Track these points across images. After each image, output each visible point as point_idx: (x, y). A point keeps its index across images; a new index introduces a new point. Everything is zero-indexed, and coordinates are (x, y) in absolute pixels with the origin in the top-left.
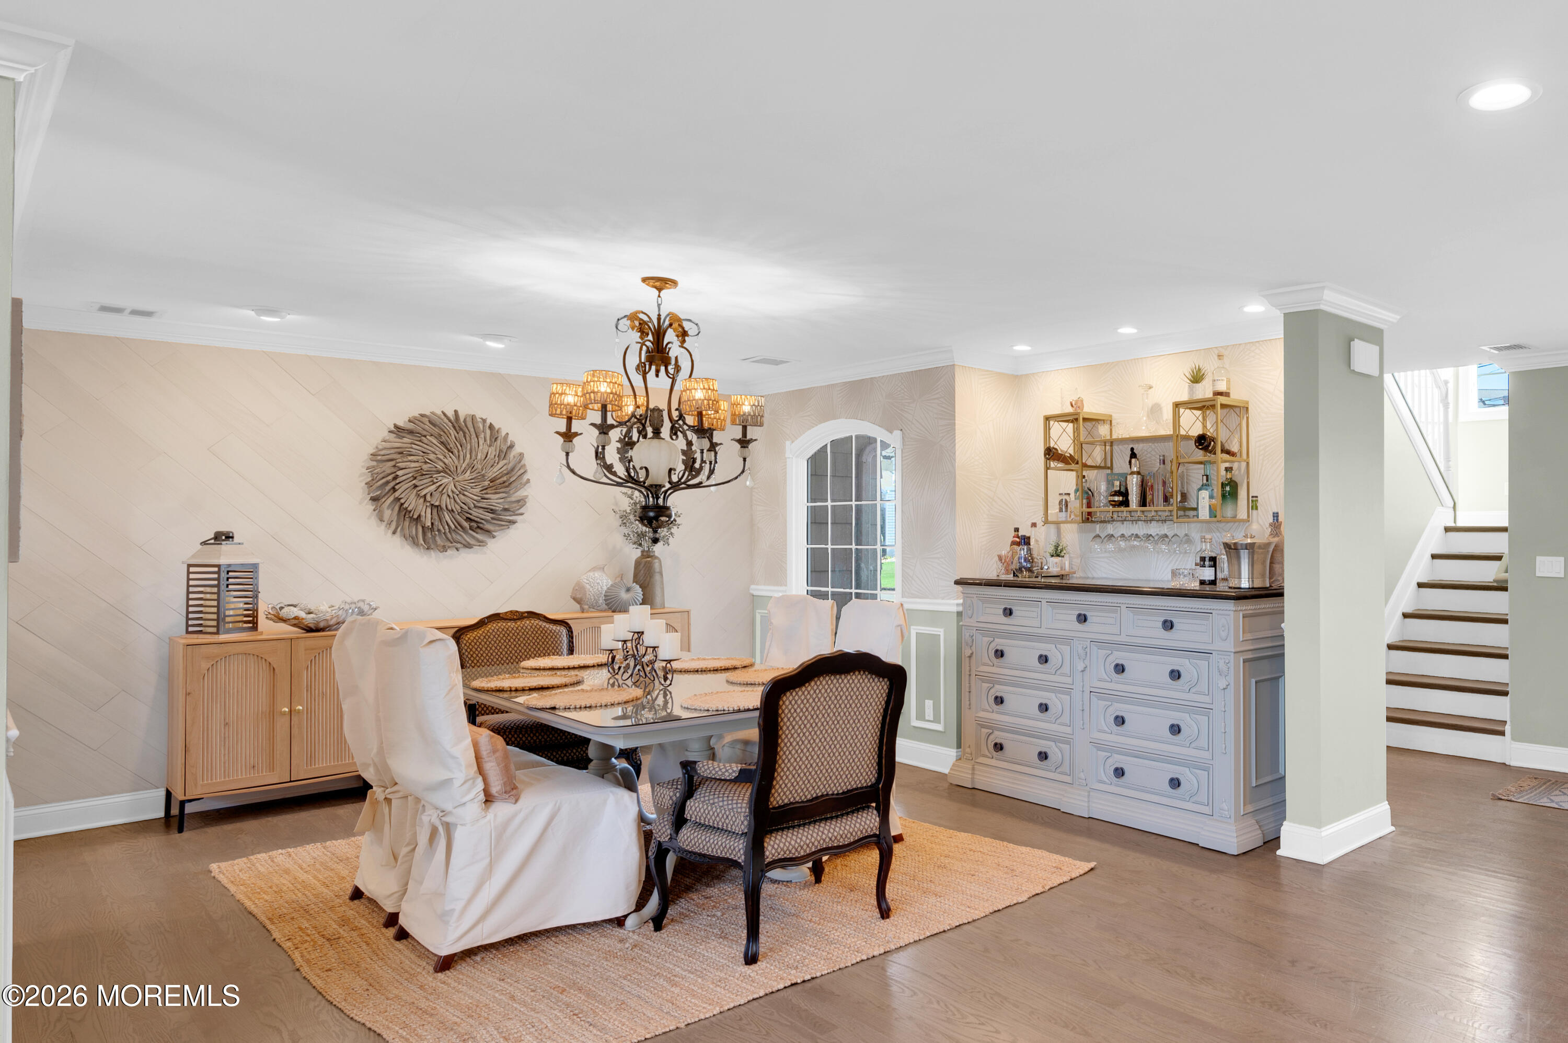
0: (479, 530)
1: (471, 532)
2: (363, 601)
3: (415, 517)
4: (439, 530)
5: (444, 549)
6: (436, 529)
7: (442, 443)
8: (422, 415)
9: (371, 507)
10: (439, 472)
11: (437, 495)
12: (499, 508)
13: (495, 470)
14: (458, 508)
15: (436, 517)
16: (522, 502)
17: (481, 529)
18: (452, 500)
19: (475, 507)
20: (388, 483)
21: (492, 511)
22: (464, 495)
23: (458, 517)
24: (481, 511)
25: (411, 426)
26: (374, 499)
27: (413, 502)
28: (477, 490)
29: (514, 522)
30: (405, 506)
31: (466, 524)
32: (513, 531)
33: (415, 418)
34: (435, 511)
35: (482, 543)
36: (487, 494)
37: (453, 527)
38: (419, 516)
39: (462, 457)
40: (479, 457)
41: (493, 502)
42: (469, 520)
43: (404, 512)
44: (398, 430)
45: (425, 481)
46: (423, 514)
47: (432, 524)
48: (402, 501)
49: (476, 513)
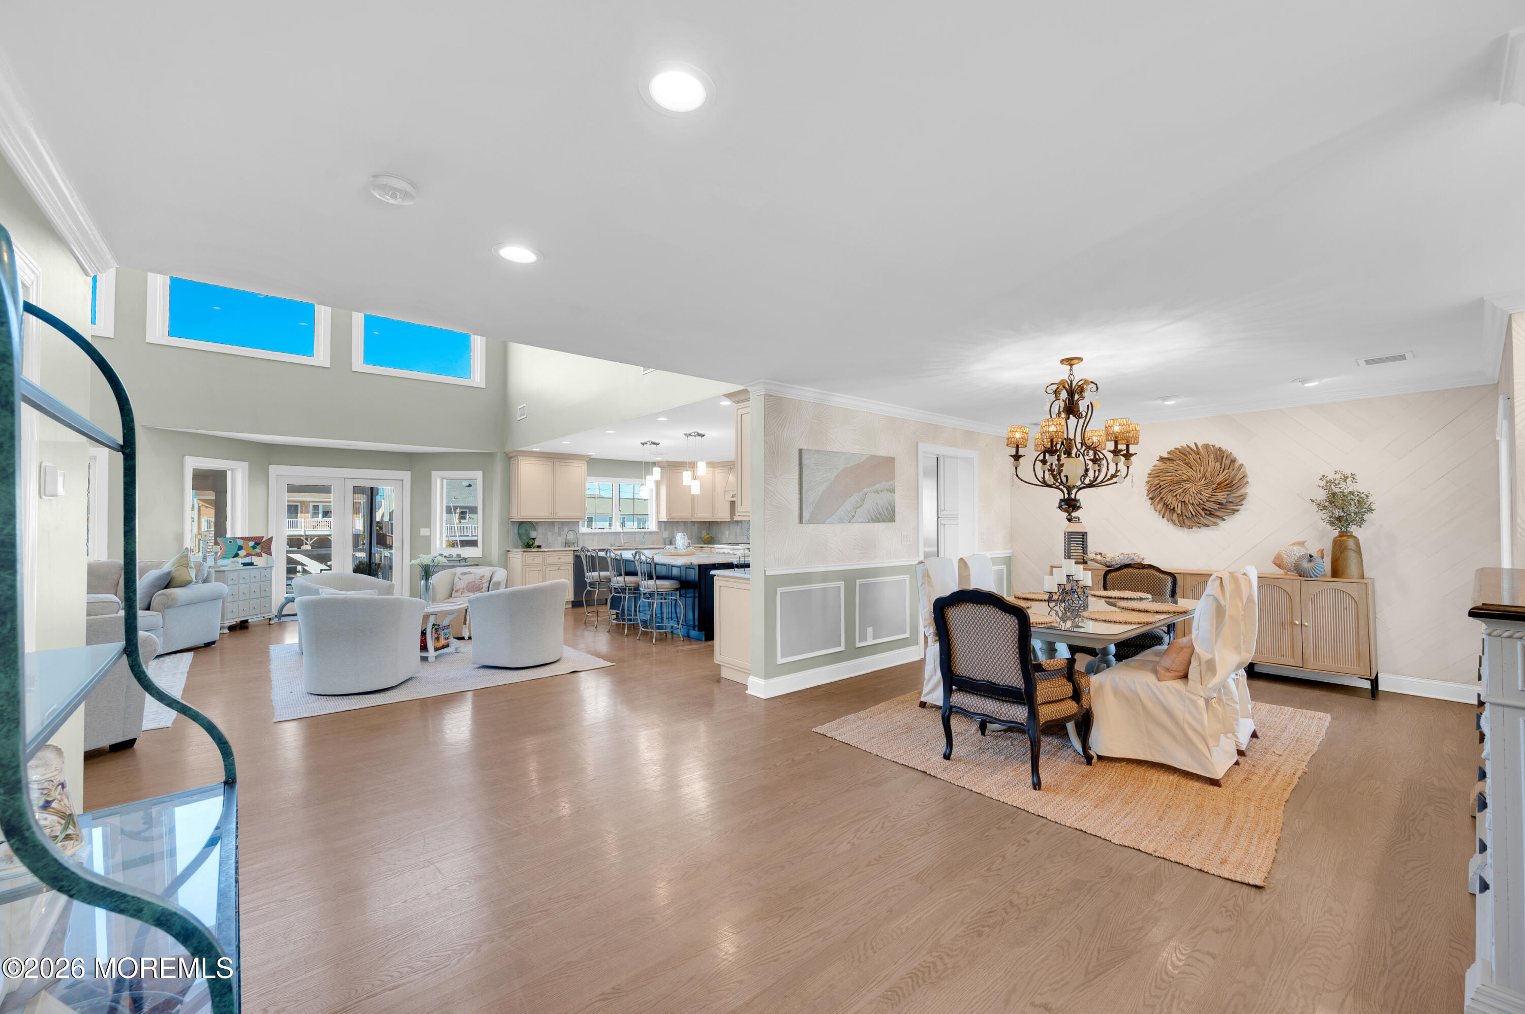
0: (1212, 516)
1: (1206, 516)
2: (1135, 554)
3: (1172, 508)
4: (1186, 516)
5: (1190, 527)
6: (1184, 515)
7: (1186, 464)
8: (1176, 449)
9: (1150, 502)
10: (1184, 481)
11: (1183, 495)
12: (1224, 501)
13: (1221, 477)
14: (1197, 502)
15: (1183, 508)
16: (1243, 497)
17: (1213, 515)
18: (1193, 498)
19: (1208, 501)
20: (1157, 489)
21: (1220, 504)
22: (1201, 494)
23: (1197, 508)
24: (1212, 504)
25: (1170, 456)
26: (1151, 499)
27: (1170, 499)
28: (1209, 491)
29: (1238, 511)
30: (1166, 502)
31: (1201, 511)
32: (1237, 516)
33: (1171, 451)
34: (1183, 504)
35: (1215, 524)
36: (1215, 492)
37: (1193, 513)
38: (1174, 508)
39: (1198, 471)
40: (1209, 470)
41: (1220, 498)
42: (1203, 509)
43: (1166, 505)
44: (1162, 459)
45: (1176, 487)
46: (1176, 506)
47: (1182, 512)
48: (1164, 499)
49: (1208, 505)
